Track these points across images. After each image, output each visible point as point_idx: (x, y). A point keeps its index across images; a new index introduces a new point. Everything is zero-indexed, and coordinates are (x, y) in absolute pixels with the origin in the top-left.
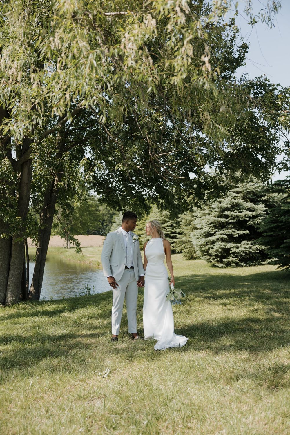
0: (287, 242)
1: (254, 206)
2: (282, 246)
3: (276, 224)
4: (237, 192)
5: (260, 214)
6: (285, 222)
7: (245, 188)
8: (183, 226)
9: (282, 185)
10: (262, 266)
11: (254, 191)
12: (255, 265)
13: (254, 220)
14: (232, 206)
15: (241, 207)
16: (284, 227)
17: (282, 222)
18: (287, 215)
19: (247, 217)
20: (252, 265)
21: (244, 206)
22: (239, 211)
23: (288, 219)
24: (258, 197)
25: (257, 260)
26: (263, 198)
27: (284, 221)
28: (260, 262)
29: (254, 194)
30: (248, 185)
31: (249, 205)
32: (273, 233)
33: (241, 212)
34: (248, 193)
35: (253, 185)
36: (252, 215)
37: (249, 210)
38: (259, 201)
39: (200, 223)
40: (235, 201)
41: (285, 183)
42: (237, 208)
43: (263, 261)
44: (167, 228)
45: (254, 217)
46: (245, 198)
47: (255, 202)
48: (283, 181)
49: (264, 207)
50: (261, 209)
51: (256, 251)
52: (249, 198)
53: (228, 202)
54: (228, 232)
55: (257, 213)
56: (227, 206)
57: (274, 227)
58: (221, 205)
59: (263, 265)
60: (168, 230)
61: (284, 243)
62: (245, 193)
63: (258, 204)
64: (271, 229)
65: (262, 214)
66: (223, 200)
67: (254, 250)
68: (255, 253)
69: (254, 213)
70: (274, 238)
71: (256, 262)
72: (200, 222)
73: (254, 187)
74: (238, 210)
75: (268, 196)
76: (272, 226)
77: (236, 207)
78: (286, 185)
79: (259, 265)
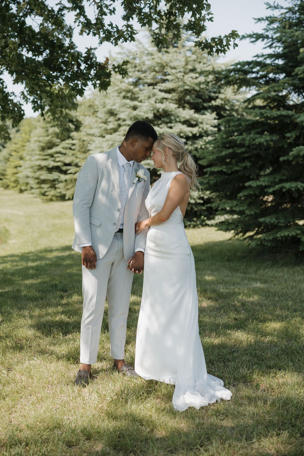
0: (250, 187)
1: (197, 116)
2: (241, 194)
3: (231, 150)
4: (169, 91)
5: (206, 132)
6: (249, 147)
7: (181, 83)
8: (78, 153)
9: (246, 73)
10: (207, 229)
11: (197, 88)
12: (194, 227)
13: (195, 143)
14: (155, 116)
15: (173, 118)
16: (246, 155)
17: (241, 145)
18: (253, 132)
19: (182, 137)
20: (190, 225)
21: (178, 117)
22: (169, 125)
23: (254, 140)
24: (205, 101)
25: (199, 217)
26: (214, 103)
27: (247, 143)
28: (204, 221)
29: (198, 94)
30: (186, 76)
31: (187, 113)
32: (224, 168)
33: (171, 128)
34: (187, 92)
35: (196, 78)
36: (191, 132)
37: (188, 123)
38: (206, 109)
39: (100, 147)
40: (161, 107)
41: (252, 68)
42: (165, 119)
43: (209, 219)
44: (56, 155)
45: (195, 138)
46: (181, 103)
47: (198, 109)
48: (249, 63)
49: (215, 119)
50: (209, 122)
51: (198, 201)
52: (188, 103)
53: (148, 108)
54: (148, 164)
55: (201, 130)
56: (146, 116)
57: (227, 156)
58: (135, 113)
59: (208, 225)
60: (58, 159)
61: (244, 188)
62: (181, 92)
63: (203, 114)
64: (221, 160)
65: (211, 131)
66: (139, 104)
67: (194, 199)
68: (196, 204)
69: (195, 130)
70: (227, 177)
71: (197, 220)
72: (99, 145)
73: (197, 81)
74: (167, 123)
75: (222, 99)
76: (224, 153)
77: (164, 117)
78: (253, 73)
79: (203, 226)
